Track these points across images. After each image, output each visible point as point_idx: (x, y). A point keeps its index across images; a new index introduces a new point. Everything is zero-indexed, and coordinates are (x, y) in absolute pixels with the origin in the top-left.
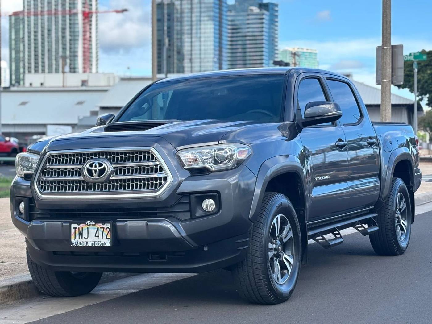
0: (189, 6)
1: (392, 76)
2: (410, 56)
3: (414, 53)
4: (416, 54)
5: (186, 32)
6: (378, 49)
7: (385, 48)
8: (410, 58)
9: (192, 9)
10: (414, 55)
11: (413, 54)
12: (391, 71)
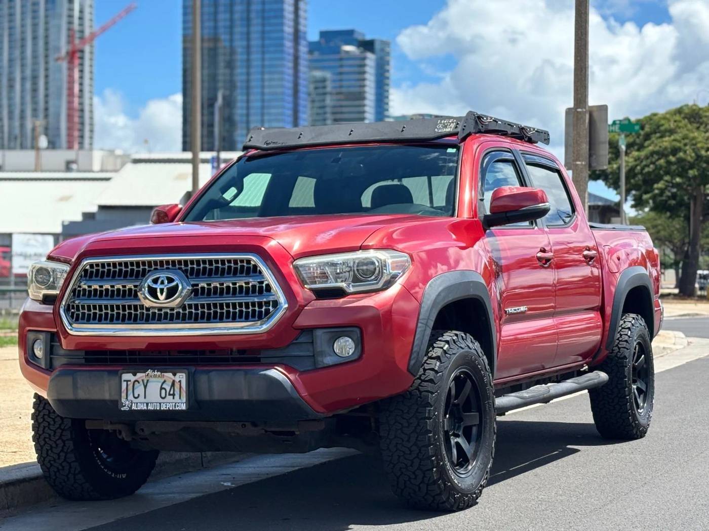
0: (244, 43)
1: (590, 156)
2: (614, 126)
3: (620, 121)
4: (622, 123)
5: (239, 84)
6: (569, 112)
7: (579, 110)
8: (613, 128)
9: (248, 47)
10: (620, 124)
11: (618, 122)
12: (588, 147)
